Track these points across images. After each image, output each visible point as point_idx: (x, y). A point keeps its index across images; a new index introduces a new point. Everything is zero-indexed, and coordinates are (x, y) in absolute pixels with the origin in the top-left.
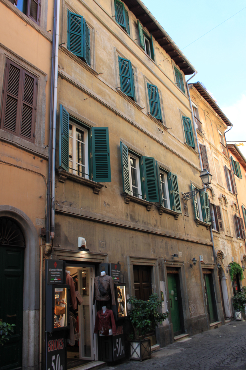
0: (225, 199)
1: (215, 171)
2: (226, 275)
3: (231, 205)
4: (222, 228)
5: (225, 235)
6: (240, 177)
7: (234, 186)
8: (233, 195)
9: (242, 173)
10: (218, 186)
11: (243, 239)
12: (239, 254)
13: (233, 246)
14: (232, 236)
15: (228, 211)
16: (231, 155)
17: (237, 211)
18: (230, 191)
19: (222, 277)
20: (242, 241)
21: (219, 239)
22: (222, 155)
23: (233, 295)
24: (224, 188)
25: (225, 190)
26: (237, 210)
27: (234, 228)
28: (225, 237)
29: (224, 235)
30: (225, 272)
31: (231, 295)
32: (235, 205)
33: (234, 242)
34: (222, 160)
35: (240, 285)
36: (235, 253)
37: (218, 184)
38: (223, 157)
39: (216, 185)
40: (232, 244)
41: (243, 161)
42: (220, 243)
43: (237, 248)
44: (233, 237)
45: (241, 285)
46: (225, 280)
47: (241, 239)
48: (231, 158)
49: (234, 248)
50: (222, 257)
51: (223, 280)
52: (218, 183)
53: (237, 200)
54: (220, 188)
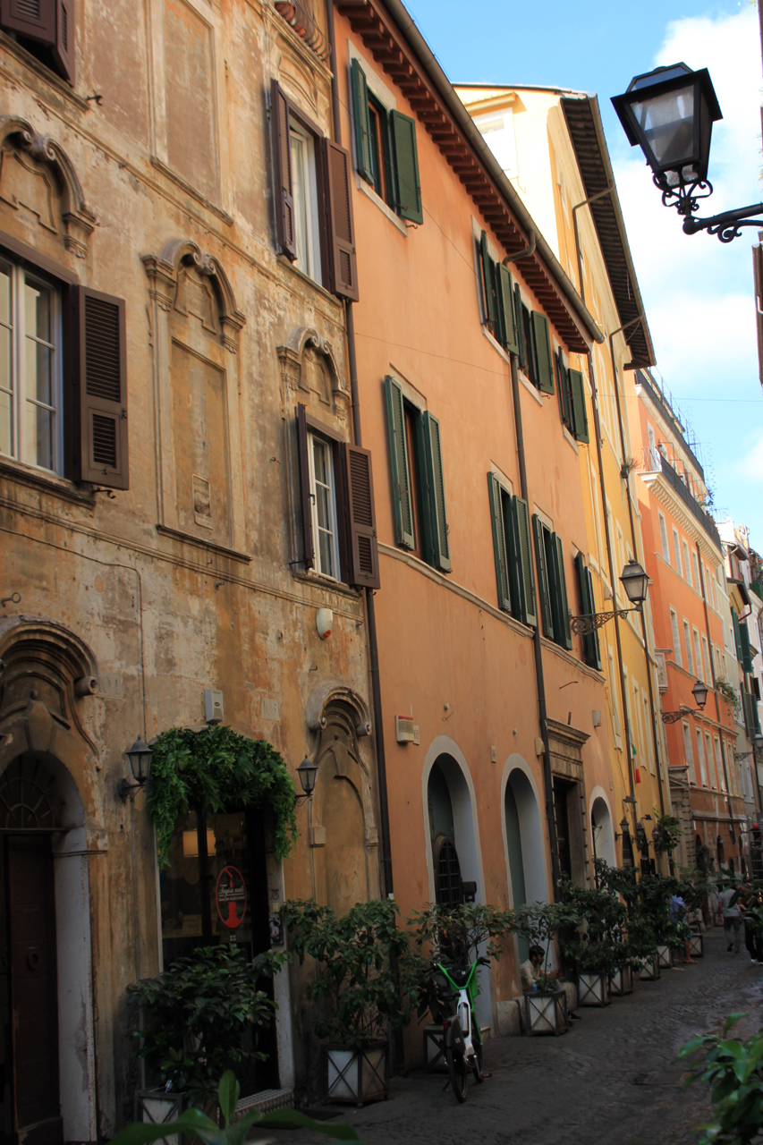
0: (216, 285)
1: (150, 71)
2: (100, 819)
3: (279, 350)
4: (114, 465)
5: (159, 528)
6: (411, 213)
7: (338, 242)
8: (318, 297)
9: (422, 190)
10: (162, 182)
11: (352, 586)
12: (293, 677)
13: (243, 618)
14: (240, 547)
15: (231, 376)
16: (352, 50)
17: (340, 404)
18: (291, 257)
19: (65, 832)
20: (346, 603)
21: (80, 542)
22: (261, 17)
23: (154, 967)
24: (229, 223)
25: (233, 234)
26: (335, 393)
27: (277, 497)
28: (155, 543)
29: (151, 527)
30: (98, 795)
31: (137, 968)
32: (326, 360)
33: (254, 589)
34: (261, 45)
35: (270, 893)
36: (255, 669)
37: (156, 164)
38: (275, 35)
39: (142, 167)
40: (230, 604)
41: (454, 128)
42: (87, 574)
43: (280, 638)
44: (247, 560)
45: (276, 891)
46: (92, 853)
47: (345, 586)
48: (354, 72)
49: (244, 631)
50: (77, 680)
51: (71, 855)
52: (164, 157)
53: (348, 332)
54: (178, 204)
